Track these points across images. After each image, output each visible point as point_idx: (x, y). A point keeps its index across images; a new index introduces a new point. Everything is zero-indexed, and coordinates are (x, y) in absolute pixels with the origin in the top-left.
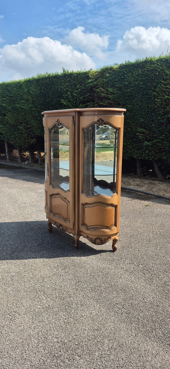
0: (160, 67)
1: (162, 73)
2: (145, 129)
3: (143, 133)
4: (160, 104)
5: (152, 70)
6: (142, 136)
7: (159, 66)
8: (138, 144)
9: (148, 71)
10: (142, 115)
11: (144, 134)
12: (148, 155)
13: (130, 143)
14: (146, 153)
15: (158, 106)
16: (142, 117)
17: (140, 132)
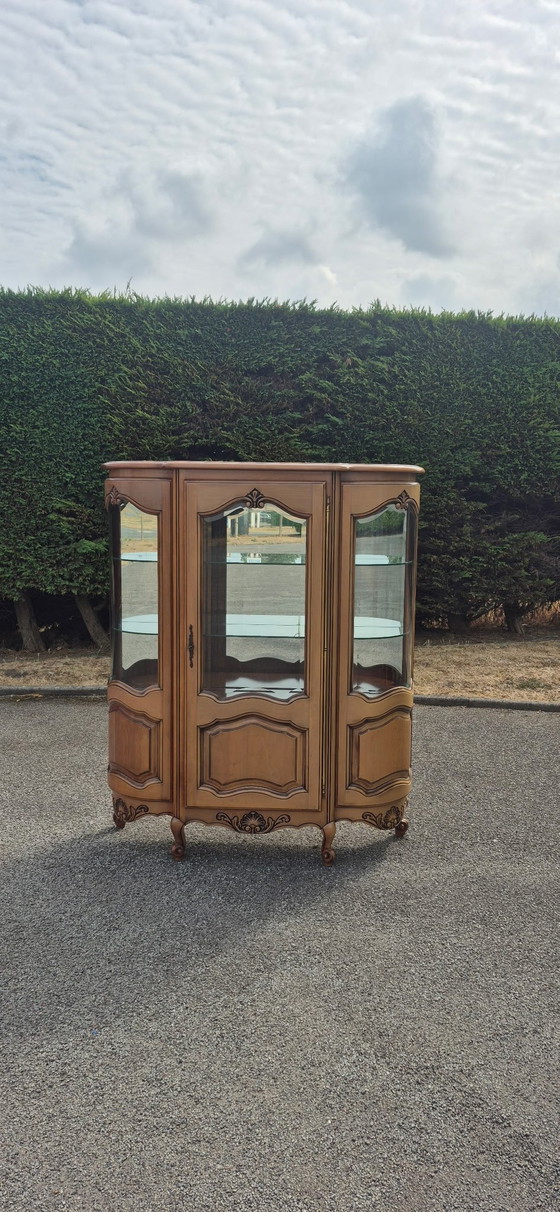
0: (111, 326)
1: (121, 343)
2: (77, 501)
3: (71, 514)
4: (120, 431)
5: (86, 331)
6: (69, 522)
7: (107, 322)
8: (57, 549)
9: (75, 331)
10: (66, 459)
11: (75, 516)
12: (93, 581)
13: (28, 545)
14: (88, 575)
15: (115, 435)
16: (67, 466)
17: (59, 511)
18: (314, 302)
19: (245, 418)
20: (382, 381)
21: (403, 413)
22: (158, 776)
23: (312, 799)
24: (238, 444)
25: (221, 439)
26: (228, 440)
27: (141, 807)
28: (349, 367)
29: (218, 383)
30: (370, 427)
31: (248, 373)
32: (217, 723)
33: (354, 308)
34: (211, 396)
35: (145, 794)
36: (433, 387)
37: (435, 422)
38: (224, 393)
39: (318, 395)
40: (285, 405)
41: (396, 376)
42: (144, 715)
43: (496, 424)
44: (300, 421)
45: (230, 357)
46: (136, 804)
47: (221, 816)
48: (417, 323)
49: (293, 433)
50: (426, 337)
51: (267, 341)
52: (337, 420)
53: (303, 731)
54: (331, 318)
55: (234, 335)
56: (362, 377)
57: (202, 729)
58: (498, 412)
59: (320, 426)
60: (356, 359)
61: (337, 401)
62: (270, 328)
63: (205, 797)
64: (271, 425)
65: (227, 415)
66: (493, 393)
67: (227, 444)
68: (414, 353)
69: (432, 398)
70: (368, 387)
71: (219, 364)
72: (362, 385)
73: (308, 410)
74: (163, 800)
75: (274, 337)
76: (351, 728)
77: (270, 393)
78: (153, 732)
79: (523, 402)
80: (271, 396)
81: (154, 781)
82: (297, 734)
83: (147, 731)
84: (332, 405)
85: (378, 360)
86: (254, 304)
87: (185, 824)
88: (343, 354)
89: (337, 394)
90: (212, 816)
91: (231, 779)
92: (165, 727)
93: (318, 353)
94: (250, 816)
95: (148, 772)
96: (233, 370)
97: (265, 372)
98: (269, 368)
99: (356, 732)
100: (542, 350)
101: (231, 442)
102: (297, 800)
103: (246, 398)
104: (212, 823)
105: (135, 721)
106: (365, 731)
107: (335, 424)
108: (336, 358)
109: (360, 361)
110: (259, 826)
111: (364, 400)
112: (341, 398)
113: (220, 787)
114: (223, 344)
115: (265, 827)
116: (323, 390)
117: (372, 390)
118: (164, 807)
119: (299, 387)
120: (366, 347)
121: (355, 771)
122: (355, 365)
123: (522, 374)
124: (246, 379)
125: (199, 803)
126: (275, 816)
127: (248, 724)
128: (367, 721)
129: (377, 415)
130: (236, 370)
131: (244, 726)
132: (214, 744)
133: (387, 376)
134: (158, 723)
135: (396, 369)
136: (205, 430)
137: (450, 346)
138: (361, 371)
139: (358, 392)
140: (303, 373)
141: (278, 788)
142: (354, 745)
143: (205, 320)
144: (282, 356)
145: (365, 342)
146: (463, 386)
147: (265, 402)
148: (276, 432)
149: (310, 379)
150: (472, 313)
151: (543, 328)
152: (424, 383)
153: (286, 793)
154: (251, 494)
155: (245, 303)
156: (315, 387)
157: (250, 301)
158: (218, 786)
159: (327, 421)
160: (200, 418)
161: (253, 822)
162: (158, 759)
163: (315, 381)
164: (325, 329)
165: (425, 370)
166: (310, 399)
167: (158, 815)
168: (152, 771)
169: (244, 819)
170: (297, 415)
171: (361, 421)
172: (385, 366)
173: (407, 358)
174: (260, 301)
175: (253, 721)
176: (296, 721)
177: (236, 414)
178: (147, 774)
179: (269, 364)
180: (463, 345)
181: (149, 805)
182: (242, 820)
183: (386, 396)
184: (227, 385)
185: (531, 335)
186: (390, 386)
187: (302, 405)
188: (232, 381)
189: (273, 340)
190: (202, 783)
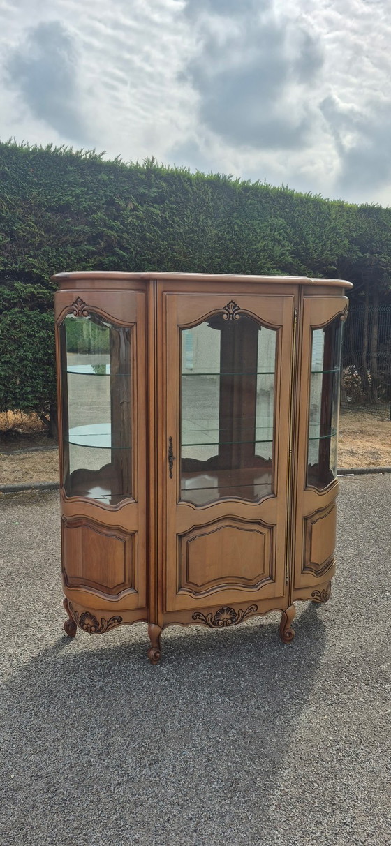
18: (103, 154)
19: (49, 248)
20: (156, 224)
21: (173, 250)
22: (132, 586)
23: (279, 588)
24: (43, 270)
25: (28, 265)
26: (35, 266)
27: (113, 619)
28: (131, 211)
29: (24, 216)
30: (147, 260)
31: (50, 209)
32: (195, 528)
33: (132, 163)
34: (18, 227)
35: (120, 606)
36: (194, 231)
37: (196, 259)
38: (29, 225)
39: (109, 232)
40: (81, 239)
41: (167, 221)
42: (119, 529)
43: (236, 263)
44: (93, 253)
45: (34, 194)
46: (108, 616)
47: (197, 616)
48: (180, 180)
49: (89, 262)
50: (187, 191)
51: (65, 183)
52: (124, 253)
53: (271, 528)
54: (115, 168)
55: (36, 176)
56: (142, 220)
57: (180, 537)
58: (237, 254)
59: (111, 258)
60: (136, 204)
61: (122, 238)
62: (66, 172)
63: (182, 601)
64: (71, 255)
65: (32, 244)
66: (234, 238)
67: (34, 270)
68: (178, 203)
69: (193, 240)
70: (146, 228)
71: (25, 200)
72: (142, 226)
73: (99, 243)
74: (138, 609)
75: (70, 180)
76: (306, 519)
77: (68, 228)
78: (127, 544)
79: (254, 247)
80: (70, 231)
81: (130, 591)
82: (266, 531)
83: (121, 543)
84: (119, 241)
85: (152, 207)
86: (52, 150)
87: (163, 629)
88: (125, 199)
89: (122, 233)
90: (188, 617)
91: (208, 579)
92: (141, 538)
93: (106, 196)
94: (222, 611)
95: (123, 584)
96: (36, 205)
97: (63, 209)
98: (68, 206)
99: (309, 522)
100: (264, 208)
101: (38, 269)
102: (267, 590)
103: (47, 231)
104: (188, 624)
105: (107, 535)
106: (317, 520)
107: (121, 257)
108: (122, 203)
109: (139, 206)
110: (231, 619)
111: (143, 239)
112: (125, 235)
113: (196, 590)
114: (28, 182)
115: (235, 619)
116: (111, 228)
117: (149, 231)
118: (139, 614)
119: (92, 224)
120: (143, 195)
121: (307, 558)
122: (135, 209)
123: (252, 225)
124: (49, 214)
125: (178, 607)
126: (244, 608)
127: (223, 527)
128: (319, 511)
129: (153, 252)
130: (39, 206)
131: (219, 529)
132: (192, 549)
133: (160, 220)
134: (133, 535)
135: (167, 215)
136: (14, 257)
137: (203, 200)
138: (141, 214)
139: (138, 232)
140: (95, 213)
141: (249, 583)
142: (308, 534)
143: (11, 159)
144: (77, 196)
145: (142, 190)
146: (214, 232)
147: (65, 235)
148: (75, 261)
149: (101, 218)
150: (217, 176)
151: (265, 192)
152: (187, 228)
153: (255, 586)
154: (228, 306)
155: (44, 148)
156: (105, 225)
157: (49, 147)
158: (194, 588)
159: (115, 254)
160: (8, 246)
161: (226, 616)
162: (133, 570)
163: (105, 220)
164: (111, 177)
165: (187, 218)
166: (100, 235)
167: (131, 624)
168: (127, 583)
169: (218, 615)
170: (91, 248)
171: (141, 255)
172: (159, 212)
173: (174, 206)
174: (58, 147)
175: (227, 523)
176: (266, 519)
177: (40, 244)
178: (123, 586)
179: (68, 202)
180: (212, 200)
181: (123, 615)
182: (214, 617)
183: (160, 236)
184: (32, 218)
185: (256, 196)
186: (162, 229)
187: (93, 240)
188: (35, 215)
189: (69, 183)
190: (180, 588)
